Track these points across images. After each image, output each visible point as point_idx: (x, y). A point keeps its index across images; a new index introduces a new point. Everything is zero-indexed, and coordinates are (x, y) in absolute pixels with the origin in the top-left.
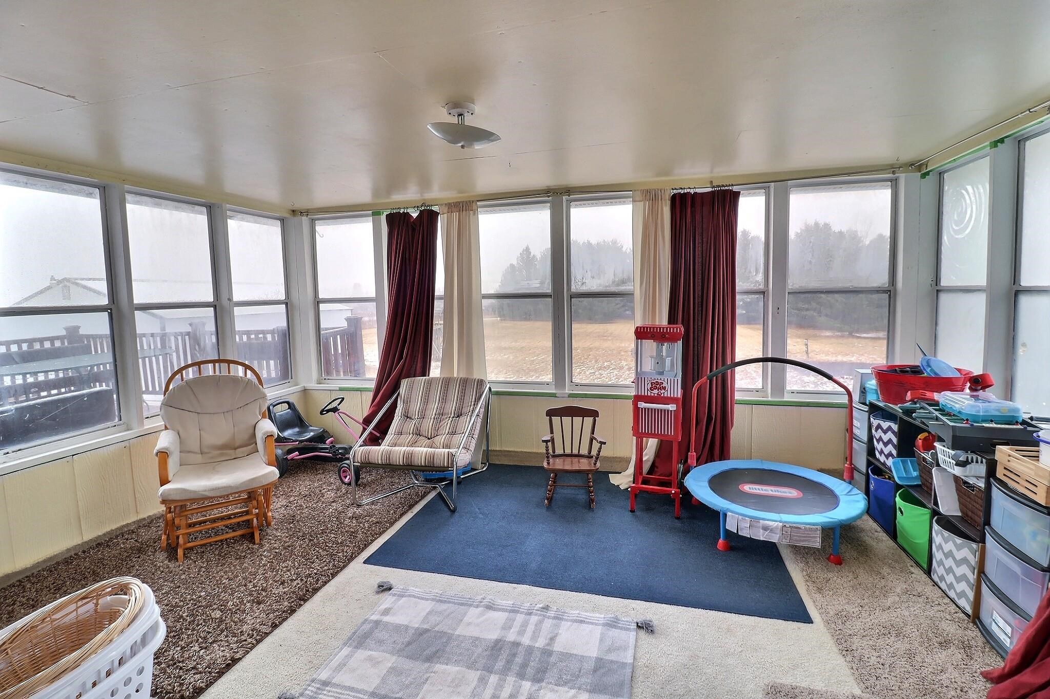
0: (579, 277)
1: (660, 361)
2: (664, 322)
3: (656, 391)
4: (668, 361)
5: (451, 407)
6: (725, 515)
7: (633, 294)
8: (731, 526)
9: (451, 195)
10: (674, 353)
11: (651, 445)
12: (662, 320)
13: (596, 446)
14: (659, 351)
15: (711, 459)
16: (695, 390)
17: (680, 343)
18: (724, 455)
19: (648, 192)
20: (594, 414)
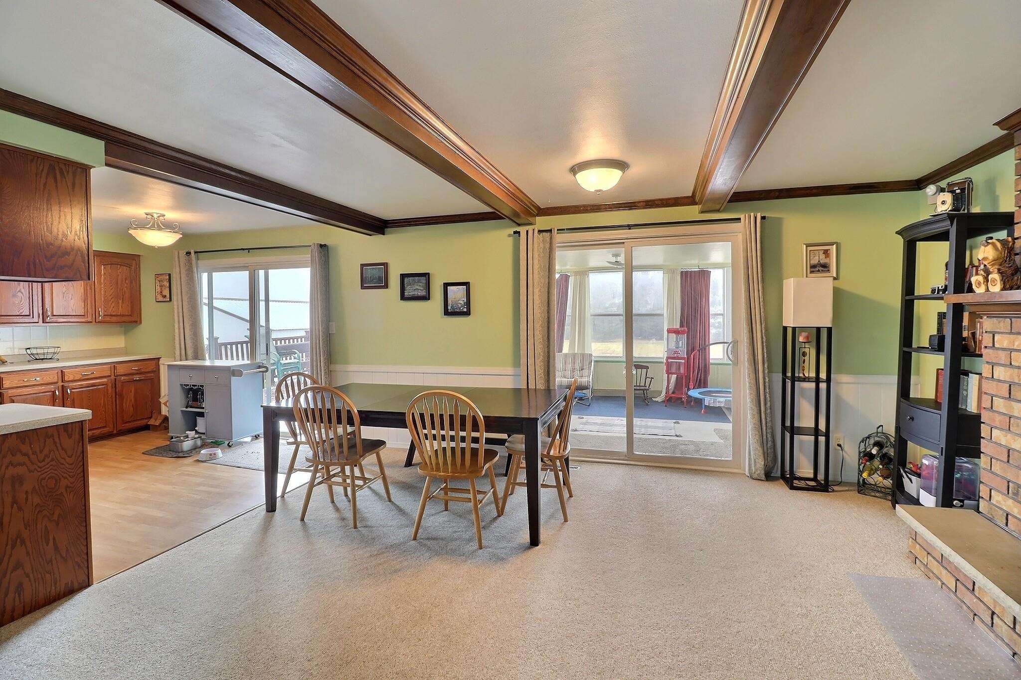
0: (637, 307)
1: (677, 342)
2: (678, 327)
3: (676, 355)
4: (680, 342)
5: (577, 366)
6: (704, 399)
7: (663, 315)
8: (707, 403)
9: (575, 268)
10: (683, 341)
11: (674, 377)
12: (677, 326)
13: (648, 380)
14: (677, 338)
15: (699, 387)
16: (692, 356)
17: (686, 335)
18: (705, 386)
19: (671, 269)
20: (647, 368)
